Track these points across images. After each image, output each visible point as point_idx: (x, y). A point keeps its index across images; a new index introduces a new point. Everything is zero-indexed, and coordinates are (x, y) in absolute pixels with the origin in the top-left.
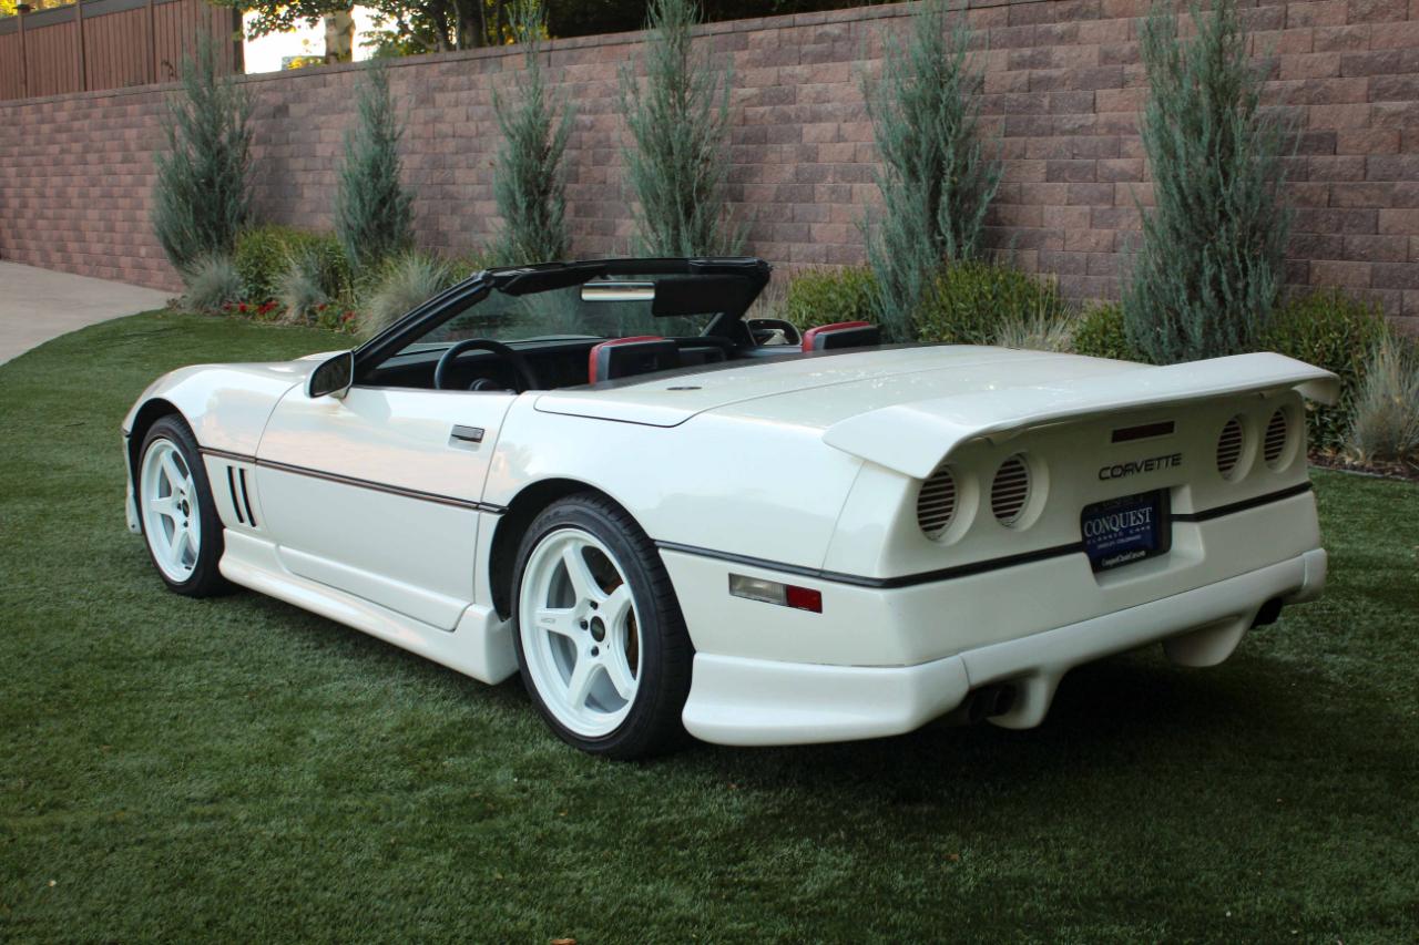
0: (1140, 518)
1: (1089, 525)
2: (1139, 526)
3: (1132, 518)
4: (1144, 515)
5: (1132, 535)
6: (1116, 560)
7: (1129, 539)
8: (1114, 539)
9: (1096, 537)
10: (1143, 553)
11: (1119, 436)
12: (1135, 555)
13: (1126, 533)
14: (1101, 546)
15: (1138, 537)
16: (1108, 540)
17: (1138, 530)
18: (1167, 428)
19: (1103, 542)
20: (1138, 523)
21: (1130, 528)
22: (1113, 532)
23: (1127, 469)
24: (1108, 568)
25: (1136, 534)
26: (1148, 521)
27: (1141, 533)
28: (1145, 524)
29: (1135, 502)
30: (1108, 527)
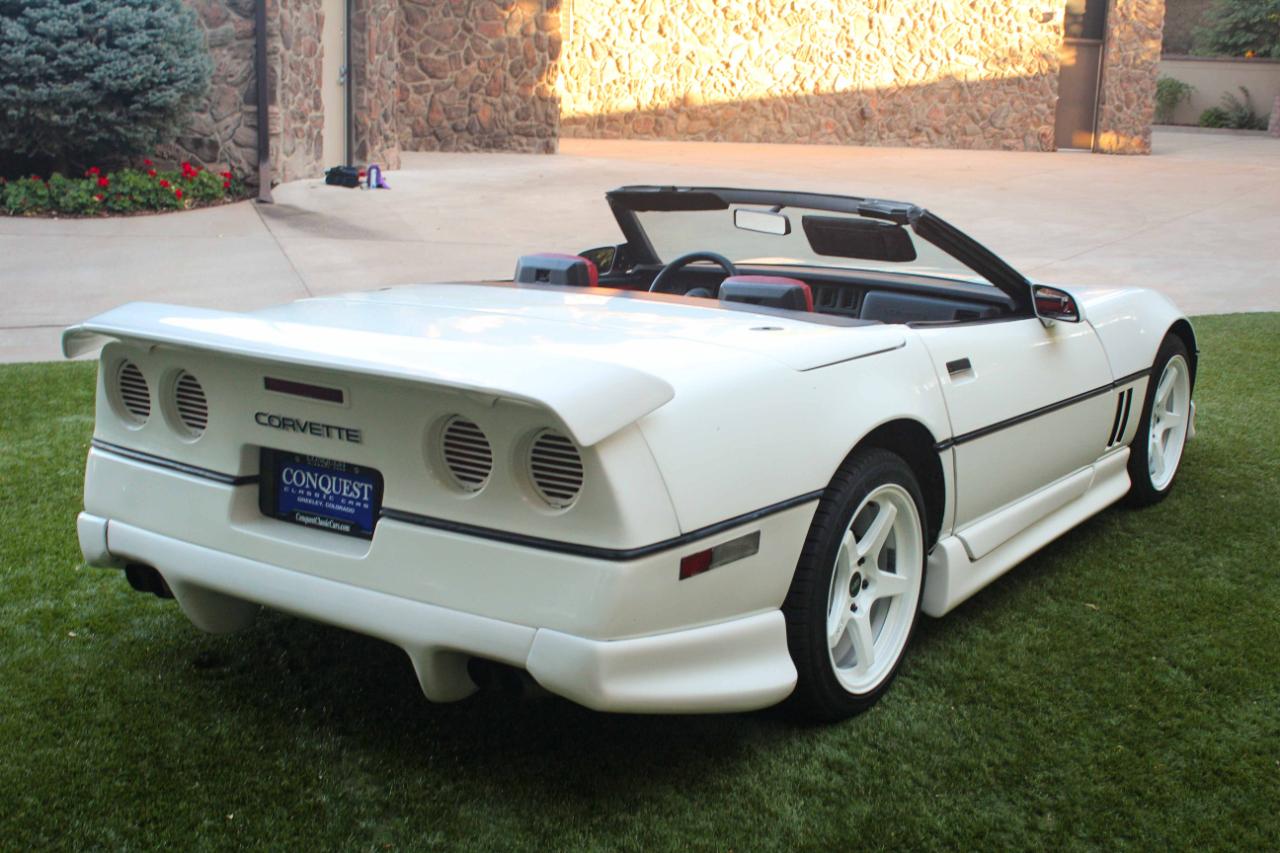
0: (359, 490)
1: (288, 472)
2: (351, 499)
3: (346, 488)
4: (362, 490)
5: (343, 505)
6: (313, 521)
7: (339, 508)
8: (320, 498)
9: (297, 489)
10: (347, 528)
11: (272, 384)
12: (335, 526)
13: (337, 499)
14: (301, 500)
15: (352, 511)
16: (313, 497)
17: (351, 502)
18: (336, 396)
19: (305, 496)
20: (352, 495)
21: (340, 496)
22: (322, 493)
23: (285, 423)
24: (302, 524)
25: (351, 506)
26: (366, 498)
27: (357, 508)
28: (360, 499)
29: (351, 472)
30: (315, 485)
